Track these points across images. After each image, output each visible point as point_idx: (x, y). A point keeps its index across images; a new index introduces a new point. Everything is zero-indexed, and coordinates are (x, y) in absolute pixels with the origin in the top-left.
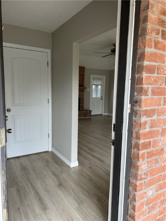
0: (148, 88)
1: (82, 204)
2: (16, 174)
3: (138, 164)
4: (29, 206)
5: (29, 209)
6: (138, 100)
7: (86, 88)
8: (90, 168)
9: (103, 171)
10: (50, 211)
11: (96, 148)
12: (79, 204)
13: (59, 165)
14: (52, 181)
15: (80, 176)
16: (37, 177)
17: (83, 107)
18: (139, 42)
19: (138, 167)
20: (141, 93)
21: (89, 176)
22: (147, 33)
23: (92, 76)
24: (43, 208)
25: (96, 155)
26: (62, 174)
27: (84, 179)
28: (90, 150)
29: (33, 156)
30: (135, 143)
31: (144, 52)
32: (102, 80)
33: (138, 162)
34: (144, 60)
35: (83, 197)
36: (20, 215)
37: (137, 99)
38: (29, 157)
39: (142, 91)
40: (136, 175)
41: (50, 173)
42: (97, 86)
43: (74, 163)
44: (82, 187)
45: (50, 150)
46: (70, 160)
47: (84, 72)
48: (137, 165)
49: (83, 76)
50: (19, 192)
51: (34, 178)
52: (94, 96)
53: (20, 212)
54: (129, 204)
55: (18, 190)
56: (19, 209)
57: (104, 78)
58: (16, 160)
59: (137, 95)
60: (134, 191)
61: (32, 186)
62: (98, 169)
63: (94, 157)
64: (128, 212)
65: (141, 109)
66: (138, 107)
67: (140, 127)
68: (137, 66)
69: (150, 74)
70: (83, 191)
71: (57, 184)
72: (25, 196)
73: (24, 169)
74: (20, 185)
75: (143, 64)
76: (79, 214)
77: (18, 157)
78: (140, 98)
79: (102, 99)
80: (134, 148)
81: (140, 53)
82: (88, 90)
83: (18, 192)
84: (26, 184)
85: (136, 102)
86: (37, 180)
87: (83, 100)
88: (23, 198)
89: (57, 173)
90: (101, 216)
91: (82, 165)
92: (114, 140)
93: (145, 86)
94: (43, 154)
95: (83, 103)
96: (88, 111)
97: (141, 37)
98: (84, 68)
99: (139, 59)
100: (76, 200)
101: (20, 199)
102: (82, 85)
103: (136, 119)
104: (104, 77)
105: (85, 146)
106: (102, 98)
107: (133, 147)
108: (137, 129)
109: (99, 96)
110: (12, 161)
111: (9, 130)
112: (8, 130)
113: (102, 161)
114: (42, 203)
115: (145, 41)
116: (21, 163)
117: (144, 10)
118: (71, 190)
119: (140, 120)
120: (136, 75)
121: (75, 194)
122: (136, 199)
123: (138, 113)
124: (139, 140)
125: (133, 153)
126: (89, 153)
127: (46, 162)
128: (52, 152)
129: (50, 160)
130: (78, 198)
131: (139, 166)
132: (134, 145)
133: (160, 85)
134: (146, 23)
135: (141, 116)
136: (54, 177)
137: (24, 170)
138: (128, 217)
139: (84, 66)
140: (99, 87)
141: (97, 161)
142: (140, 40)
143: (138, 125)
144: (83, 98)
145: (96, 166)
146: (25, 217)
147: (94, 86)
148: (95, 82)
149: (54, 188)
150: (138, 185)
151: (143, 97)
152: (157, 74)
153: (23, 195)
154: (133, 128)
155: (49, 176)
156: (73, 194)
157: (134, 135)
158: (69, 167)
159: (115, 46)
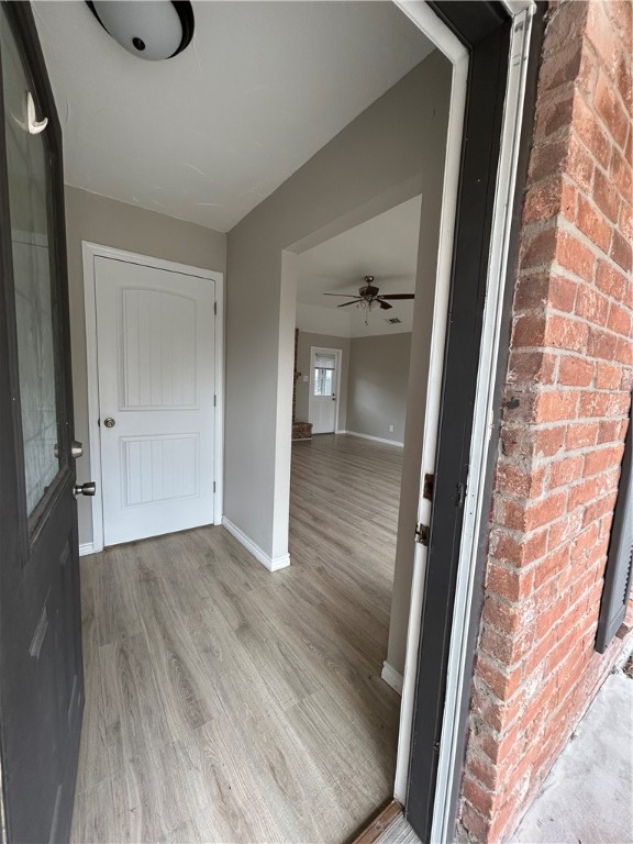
0: (555, 357)
1: (309, 692)
2: (122, 596)
3: (511, 610)
4: (149, 712)
5: (150, 726)
6: (521, 397)
7: (301, 374)
8: (320, 570)
9: (353, 578)
10: (214, 728)
11: (329, 516)
12: (298, 693)
13: (240, 564)
14: (221, 617)
15: (298, 596)
16: (181, 604)
18: (533, 196)
19: (512, 620)
20: (535, 373)
21: (319, 595)
22: (565, 162)
23: (314, 350)
24: (191, 718)
25: (330, 532)
26: (249, 593)
27: (307, 605)
28: (315, 519)
29: (173, 539)
30: (501, 538)
31: (554, 230)
32: (334, 358)
33: (514, 604)
34: (552, 257)
35: (309, 668)
36: (120, 750)
37: (516, 395)
38: (163, 542)
39: (539, 366)
40: (505, 644)
41: (217, 591)
42: (323, 370)
43: (279, 560)
44: (305, 634)
45: (218, 522)
46: (268, 549)
48: (508, 611)
50: (126, 658)
51: (171, 606)
52: (317, 393)
53: (119, 741)
54: (473, 733)
55: (122, 651)
56: (117, 727)
57: (338, 354)
58: (129, 550)
59: (515, 382)
60: (492, 695)
61: (166, 636)
62: (341, 573)
63: (327, 538)
64: (465, 756)
65: (533, 428)
66: (521, 421)
67: (528, 490)
68: (518, 282)
69: (562, 310)
70: (308, 645)
71: (235, 623)
72: (141, 672)
73: (147, 578)
74: (131, 634)
75: (546, 272)
76: (301, 736)
77: (134, 543)
78: (528, 391)
79: (334, 399)
80: (496, 556)
81: (535, 236)
82: (305, 379)
83: (122, 659)
84: (147, 627)
85: (513, 404)
86: (178, 614)
87: (294, 400)
88: (133, 681)
89: (235, 589)
90: (365, 737)
91: (300, 563)
92: (427, 528)
93: (548, 350)
94: (200, 533)
95: (294, 408)
96: (307, 426)
97: (536, 181)
98: (297, 330)
99: (527, 257)
100: (288, 681)
101: (126, 686)
103: (509, 460)
105: (303, 509)
106: (334, 397)
107: (491, 553)
108: (515, 494)
109: (328, 392)
110: (117, 552)
111: (86, 486)
112: (82, 487)
113: (348, 551)
114: (191, 699)
115: (560, 191)
116: (139, 559)
117: (556, 84)
118: (275, 646)
119: (528, 466)
120: (514, 313)
121: (286, 659)
122: (499, 722)
123: (520, 440)
124: (519, 532)
125: (493, 571)
126: (313, 529)
127: (208, 555)
128: (222, 527)
129: (219, 552)
130: (296, 671)
131: (514, 617)
132: (498, 546)
133: (580, 351)
134: (563, 129)
135: (531, 452)
136: (226, 603)
137: (148, 581)
138: (467, 771)
140: (329, 374)
141: (336, 551)
142: (534, 190)
143: (517, 481)
144: (294, 395)
145: (335, 565)
146: (132, 761)
147: (317, 370)
148: (320, 363)
149: (226, 639)
150: (509, 677)
151: (542, 388)
152: (576, 314)
153: (135, 672)
154: (497, 490)
155: (215, 601)
156: (281, 657)
157: (500, 514)
158: (267, 570)
159: (369, 281)
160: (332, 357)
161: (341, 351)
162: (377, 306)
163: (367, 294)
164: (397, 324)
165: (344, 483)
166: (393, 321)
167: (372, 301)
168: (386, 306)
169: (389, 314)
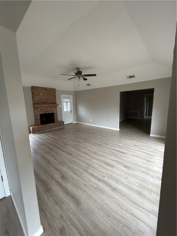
7: (58, 105)
17: (57, 120)
23: (62, 96)
42: (67, 103)
47: (55, 92)
49: (55, 96)
52: (65, 110)
57: (71, 97)
79: (71, 112)
82: (60, 106)
87: (57, 114)
95: (57, 117)
96: (62, 122)
102: (55, 102)
109: (69, 110)
139: (55, 88)
140: (69, 103)
144: (57, 112)
147: (64, 103)
148: (65, 100)
159: (78, 69)
160: (69, 98)
161: (72, 96)
162: (82, 79)
163: (78, 74)
164: (90, 86)
165: (76, 148)
166: (88, 85)
167: (80, 77)
168: (85, 79)
169: (86, 82)
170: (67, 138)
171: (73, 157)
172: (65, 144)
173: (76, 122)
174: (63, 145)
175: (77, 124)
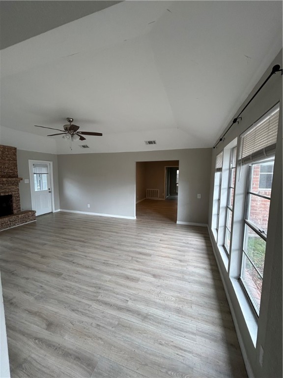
7: (22, 180)
17: (19, 208)
23: (31, 162)
32: (47, 167)
42: (41, 175)
47: (15, 155)
49: (15, 162)
52: (37, 188)
79: (50, 192)
82: (26, 181)
87: (19, 197)
95: (19, 202)
96: (30, 213)
98: (15, 149)
102: (14, 174)
104: (50, 164)
106: (50, 190)
109: (45, 188)
139: (15, 147)
140: (44, 176)
144: (19, 193)
147: (35, 175)
148: (37, 170)
159: (70, 121)
160: (46, 166)
161: (51, 163)
162: (77, 138)
163: (70, 130)
165: (67, 261)
166: (84, 147)
167: (73, 134)
168: (82, 139)
169: (83, 143)
170: (45, 244)
171: (65, 279)
172: (43, 257)
173: (59, 210)
174: (39, 258)
175: (61, 213)
